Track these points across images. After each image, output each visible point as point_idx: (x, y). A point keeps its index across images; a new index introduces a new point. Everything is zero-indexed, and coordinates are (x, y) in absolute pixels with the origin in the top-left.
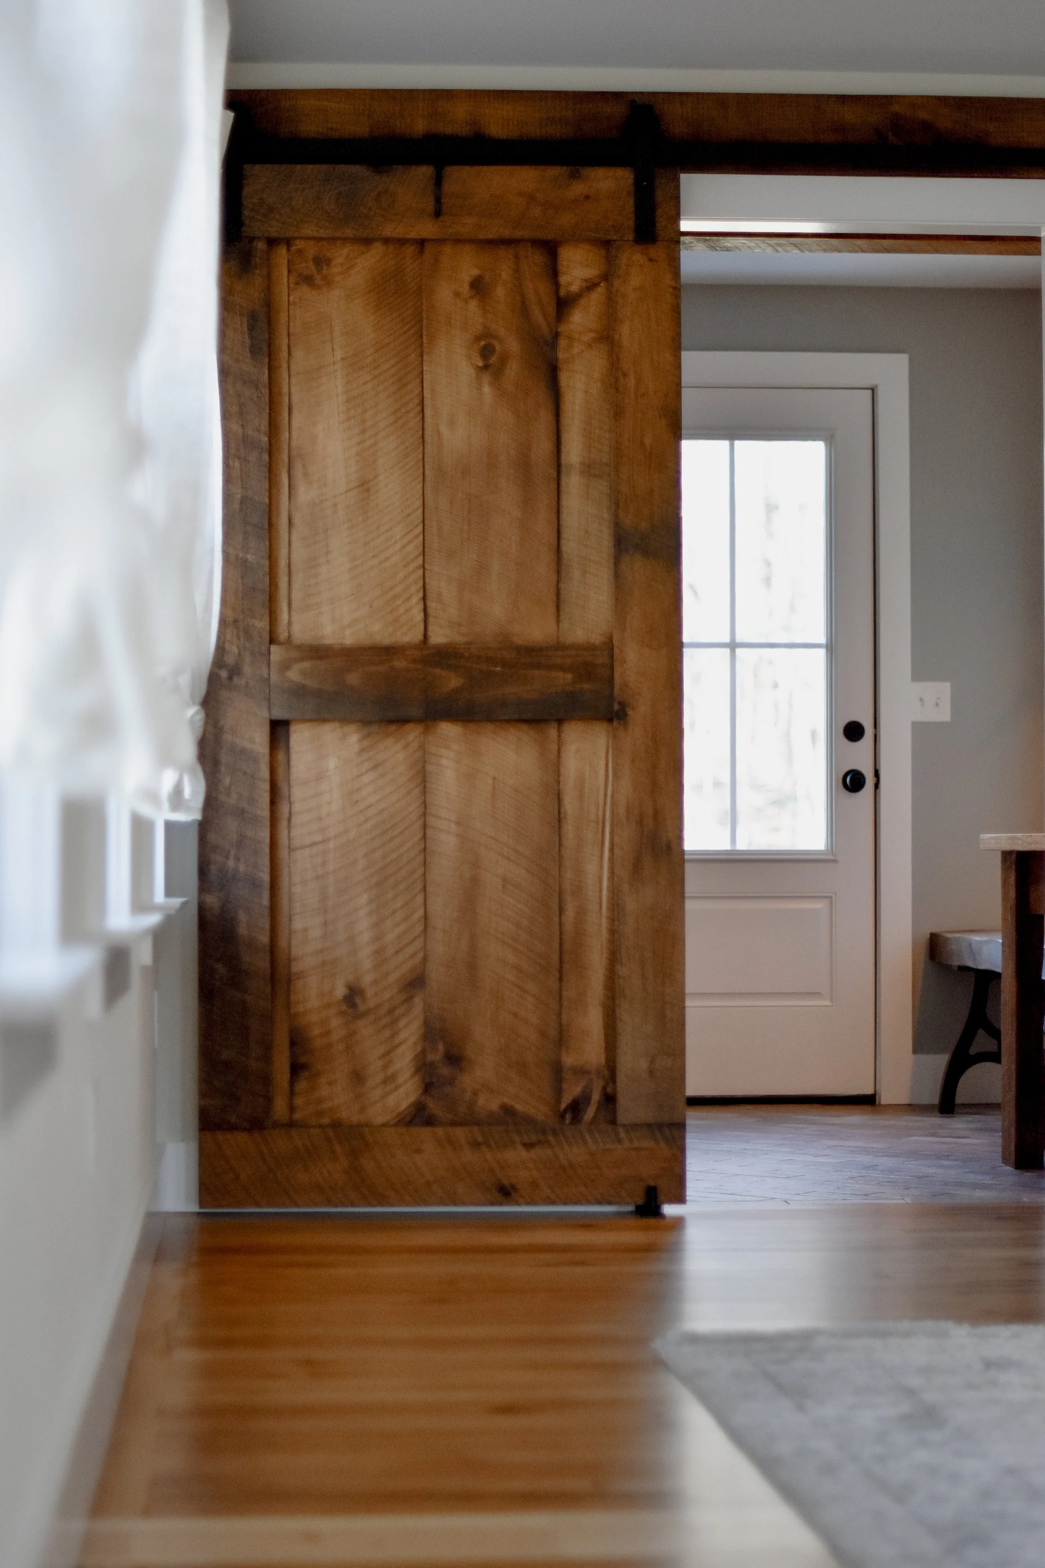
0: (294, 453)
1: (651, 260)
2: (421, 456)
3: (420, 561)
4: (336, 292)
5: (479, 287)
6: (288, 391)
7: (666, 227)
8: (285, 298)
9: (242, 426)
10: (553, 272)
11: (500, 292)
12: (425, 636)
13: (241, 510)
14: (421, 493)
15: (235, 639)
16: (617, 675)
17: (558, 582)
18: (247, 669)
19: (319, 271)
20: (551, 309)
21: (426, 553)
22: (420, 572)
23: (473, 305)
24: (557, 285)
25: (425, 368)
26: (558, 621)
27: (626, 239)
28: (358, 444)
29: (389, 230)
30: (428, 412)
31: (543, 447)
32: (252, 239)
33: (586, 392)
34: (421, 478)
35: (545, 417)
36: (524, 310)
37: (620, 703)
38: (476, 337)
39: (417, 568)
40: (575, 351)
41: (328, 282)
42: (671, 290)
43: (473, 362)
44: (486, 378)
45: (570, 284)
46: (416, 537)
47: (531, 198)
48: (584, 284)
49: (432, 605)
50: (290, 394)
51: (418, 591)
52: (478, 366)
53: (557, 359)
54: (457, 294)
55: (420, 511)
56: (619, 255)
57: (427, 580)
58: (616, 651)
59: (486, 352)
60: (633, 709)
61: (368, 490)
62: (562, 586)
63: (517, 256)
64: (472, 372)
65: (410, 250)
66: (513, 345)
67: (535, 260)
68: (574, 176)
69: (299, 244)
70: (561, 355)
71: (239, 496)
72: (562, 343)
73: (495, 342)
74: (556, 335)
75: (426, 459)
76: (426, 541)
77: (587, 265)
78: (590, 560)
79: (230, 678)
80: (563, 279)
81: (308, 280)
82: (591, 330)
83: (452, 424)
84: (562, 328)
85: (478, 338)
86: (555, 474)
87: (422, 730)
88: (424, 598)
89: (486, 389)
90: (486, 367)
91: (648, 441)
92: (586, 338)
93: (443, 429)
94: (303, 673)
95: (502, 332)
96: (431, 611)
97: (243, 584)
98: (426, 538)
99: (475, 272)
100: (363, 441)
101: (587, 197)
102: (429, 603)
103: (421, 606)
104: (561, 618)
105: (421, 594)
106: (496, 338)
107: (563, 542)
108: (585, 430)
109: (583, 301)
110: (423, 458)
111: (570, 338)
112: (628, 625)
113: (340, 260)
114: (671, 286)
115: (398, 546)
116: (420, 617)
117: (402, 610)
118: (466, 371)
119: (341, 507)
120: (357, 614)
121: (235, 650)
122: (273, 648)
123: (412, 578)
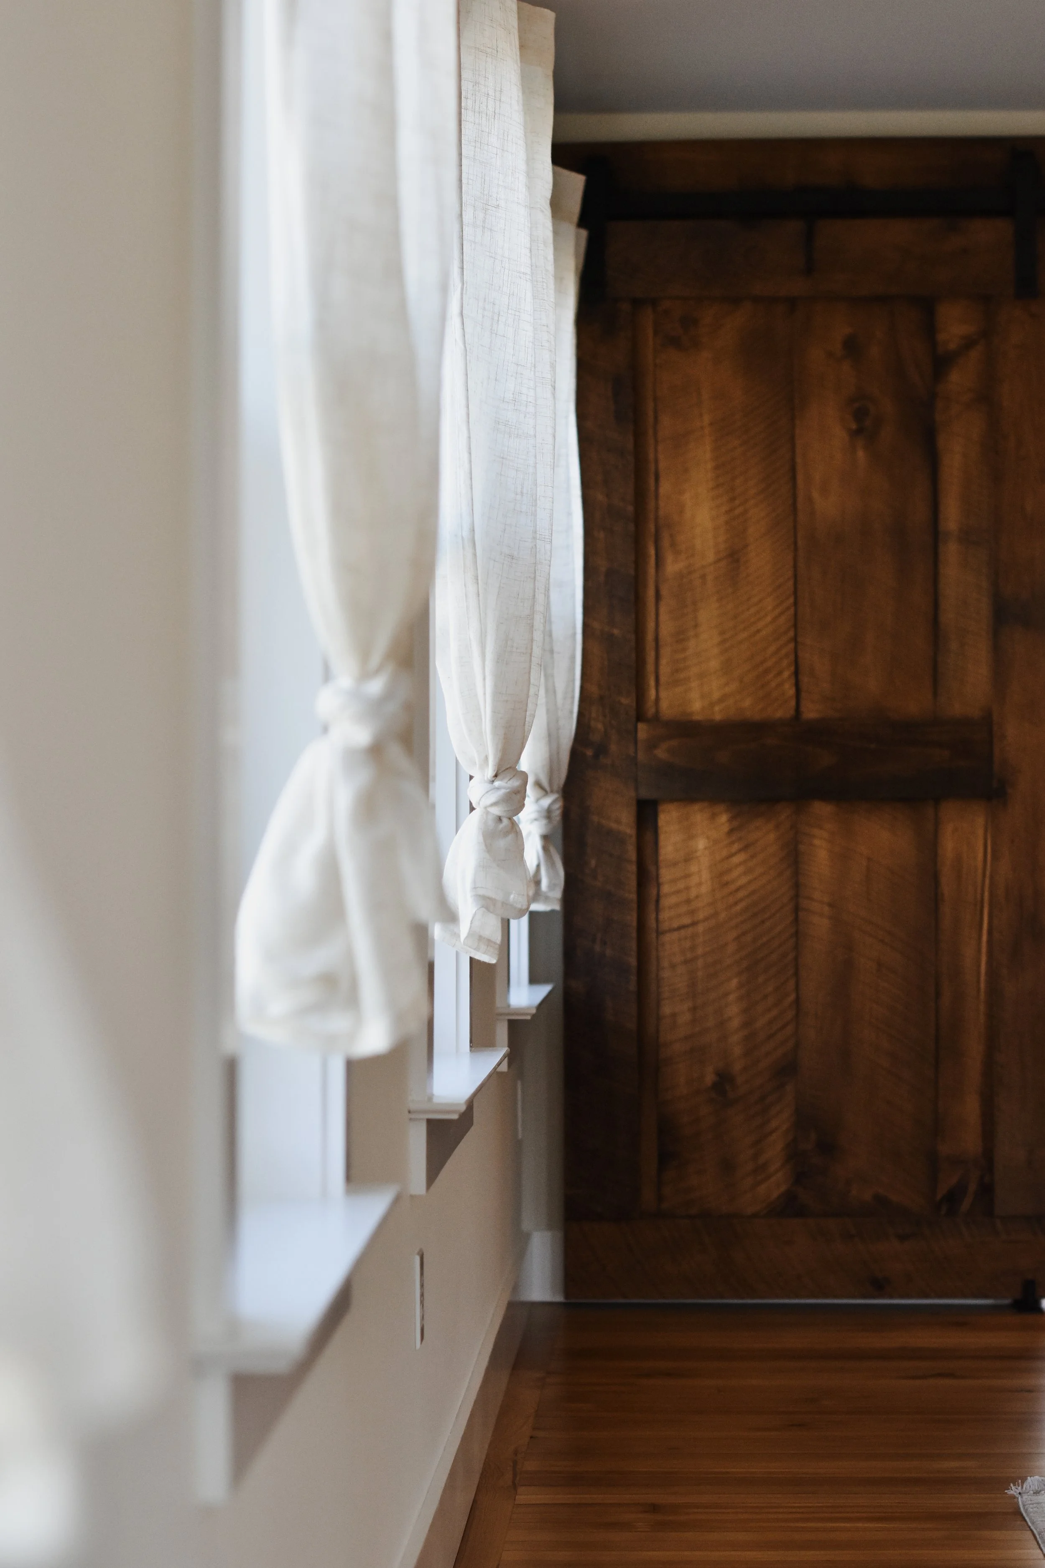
0: (661, 522)
1: (1033, 315)
2: (792, 525)
3: (792, 633)
4: (706, 354)
5: (852, 347)
6: (654, 457)
8: (652, 360)
9: (607, 495)
10: (930, 330)
11: (875, 351)
12: (798, 711)
13: (606, 583)
14: (792, 564)
15: (601, 717)
16: (996, 752)
17: (936, 654)
18: (613, 748)
19: (687, 332)
20: (928, 368)
21: (798, 625)
22: (793, 645)
23: (847, 364)
24: (934, 343)
25: (797, 433)
26: (936, 695)
27: (1006, 293)
28: (727, 513)
29: (759, 289)
30: (800, 478)
31: (919, 515)
32: (616, 300)
33: (965, 455)
34: (792, 548)
35: (921, 484)
36: (899, 371)
37: (999, 780)
38: (850, 399)
39: (789, 641)
40: (954, 412)
41: (696, 344)
43: (847, 425)
44: (860, 442)
45: (947, 342)
46: (788, 608)
47: (907, 252)
48: (963, 342)
49: (805, 680)
50: (656, 460)
51: (790, 665)
52: (852, 430)
53: (933, 422)
54: (830, 355)
55: (792, 582)
56: (999, 311)
57: (799, 653)
58: (995, 725)
59: (860, 415)
60: (1014, 787)
61: (738, 561)
62: (939, 658)
63: (891, 314)
64: (845, 435)
65: (781, 309)
66: (889, 407)
67: (910, 317)
68: (952, 230)
69: (665, 305)
70: (938, 417)
71: (604, 568)
72: (941, 404)
73: (869, 404)
74: (934, 395)
75: (798, 528)
76: (798, 613)
77: (965, 323)
78: (969, 631)
79: (596, 756)
80: (941, 337)
81: (675, 342)
82: (970, 390)
83: (824, 491)
84: (940, 389)
85: (852, 400)
86: (932, 542)
87: (794, 809)
88: (796, 673)
89: (861, 454)
90: (860, 431)
92: (964, 399)
93: (816, 496)
94: (671, 751)
95: (877, 393)
96: (803, 686)
97: (609, 660)
98: (798, 610)
99: (848, 331)
100: (732, 510)
101: (965, 251)
102: (801, 677)
103: (793, 681)
104: (939, 691)
105: (792, 668)
106: (870, 399)
107: (940, 612)
108: (964, 495)
109: (961, 360)
110: (795, 526)
111: (948, 399)
112: (1008, 700)
113: (708, 320)
115: (769, 619)
116: (792, 692)
117: (773, 684)
118: (839, 434)
119: (710, 578)
120: (727, 690)
121: (600, 726)
122: (640, 726)
123: (784, 651)
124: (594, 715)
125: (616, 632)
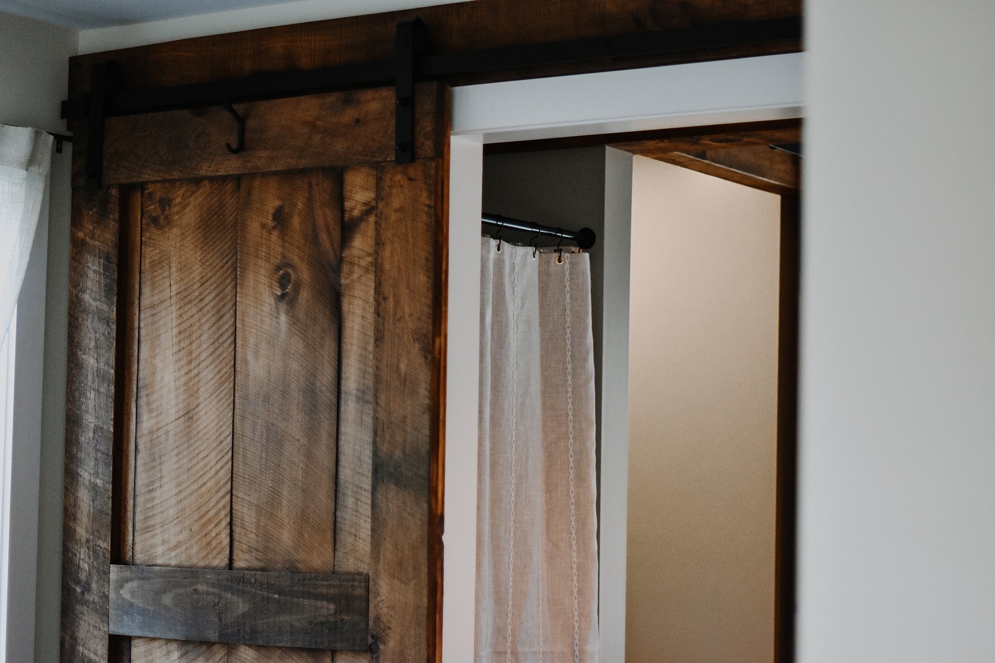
0: (141, 384)
1: (410, 179)
2: (232, 385)
3: (228, 486)
4: (176, 231)
5: (281, 218)
6: (138, 325)
7: (423, 144)
8: (138, 239)
9: (97, 359)
10: (339, 198)
11: (296, 221)
12: (231, 559)
13: (94, 438)
14: (231, 421)
15: (87, 558)
16: (371, 606)
17: (336, 509)
18: (94, 586)
19: (163, 210)
20: (337, 235)
21: (234, 479)
22: (228, 497)
23: (275, 234)
24: (342, 210)
25: (238, 299)
26: (335, 550)
27: (389, 159)
28: (186, 374)
29: (206, 170)
30: (239, 342)
31: (327, 375)
32: (109, 187)
33: (363, 317)
34: (232, 406)
35: (329, 344)
36: (313, 239)
37: (373, 637)
38: (277, 266)
39: (226, 493)
40: (355, 276)
41: (169, 222)
42: (426, 209)
43: (274, 291)
44: (283, 307)
45: (352, 209)
46: (226, 463)
47: (312, 125)
48: (364, 208)
49: (237, 530)
50: (139, 328)
51: (226, 516)
52: (277, 295)
53: (340, 285)
54: (263, 226)
55: (230, 438)
56: (383, 177)
57: (234, 506)
58: (371, 583)
59: (283, 281)
60: (384, 643)
61: (192, 418)
62: (338, 514)
63: (310, 185)
64: (272, 301)
65: (229, 187)
66: (305, 275)
67: (323, 187)
68: (348, 101)
69: (151, 188)
70: (343, 281)
71: (92, 425)
72: (345, 268)
73: (290, 270)
74: (341, 260)
75: (236, 388)
76: (234, 468)
77: (367, 189)
78: (362, 488)
79: (83, 593)
80: (348, 204)
81: (155, 220)
82: (369, 255)
83: (256, 352)
84: (345, 254)
85: (278, 268)
86: (334, 400)
87: (226, 651)
88: (231, 524)
89: (283, 318)
90: (283, 296)
91: (403, 367)
92: (363, 263)
93: (250, 358)
94: (132, 592)
95: (296, 260)
96: (236, 536)
97: (94, 507)
98: (234, 464)
99: (277, 203)
100: (190, 371)
101: (358, 121)
102: (234, 528)
103: (228, 531)
104: (337, 547)
105: (228, 519)
106: (291, 266)
107: (340, 469)
108: (361, 355)
109: (363, 226)
110: (234, 385)
111: (353, 264)
112: (382, 557)
113: (178, 200)
114: (426, 205)
115: (213, 472)
116: (226, 541)
117: (213, 534)
118: (268, 300)
119: (171, 433)
120: (181, 537)
121: (86, 566)
122: (113, 568)
123: (221, 505)
124: (82, 556)
125: (99, 482)
